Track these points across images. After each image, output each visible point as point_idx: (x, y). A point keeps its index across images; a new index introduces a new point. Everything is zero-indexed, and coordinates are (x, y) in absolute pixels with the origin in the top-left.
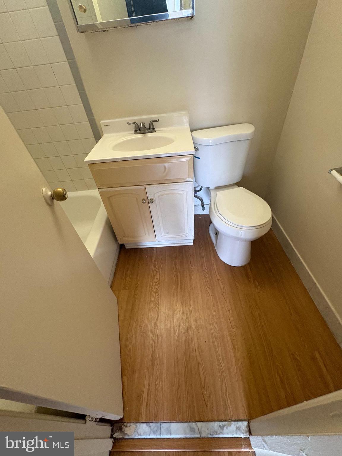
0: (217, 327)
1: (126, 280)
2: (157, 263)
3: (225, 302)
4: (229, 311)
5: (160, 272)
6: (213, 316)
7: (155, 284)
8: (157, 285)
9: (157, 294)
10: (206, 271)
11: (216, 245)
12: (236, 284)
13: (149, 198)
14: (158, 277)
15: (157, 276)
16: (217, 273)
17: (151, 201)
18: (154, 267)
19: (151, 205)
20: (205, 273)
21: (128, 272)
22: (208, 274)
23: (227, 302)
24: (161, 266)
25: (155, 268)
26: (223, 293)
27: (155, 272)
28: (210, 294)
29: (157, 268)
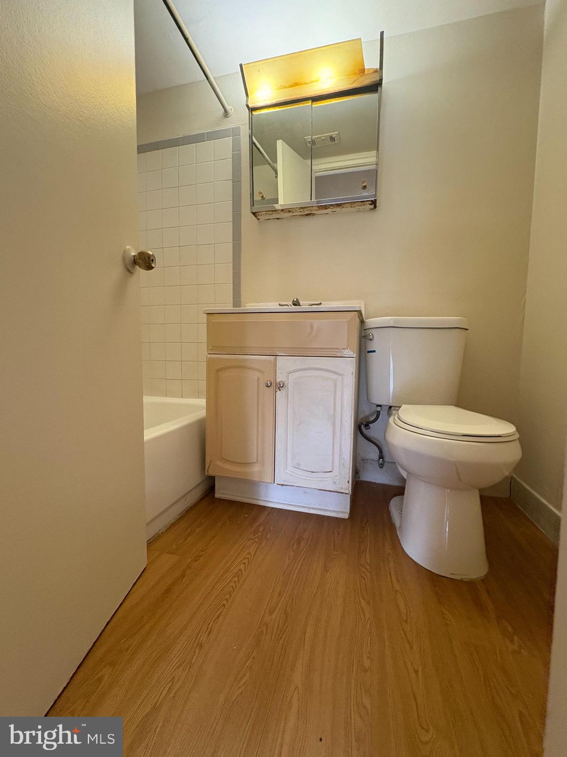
0: (369, 707)
1: (186, 539)
2: (261, 529)
3: (407, 646)
4: (416, 672)
5: (260, 544)
6: (366, 671)
7: (241, 561)
8: (244, 563)
9: (236, 579)
10: (368, 567)
11: (400, 527)
12: (442, 612)
13: (278, 380)
14: (252, 551)
15: (252, 549)
16: (394, 578)
17: (280, 386)
18: (252, 534)
19: (278, 392)
20: (363, 570)
21: (198, 530)
22: (370, 572)
23: (411, 647)
24: (268, 536)
25: (254, 535)
26: (404, 624)
27: (251, 541)
28: (367, 616)
29: (258, 537)
